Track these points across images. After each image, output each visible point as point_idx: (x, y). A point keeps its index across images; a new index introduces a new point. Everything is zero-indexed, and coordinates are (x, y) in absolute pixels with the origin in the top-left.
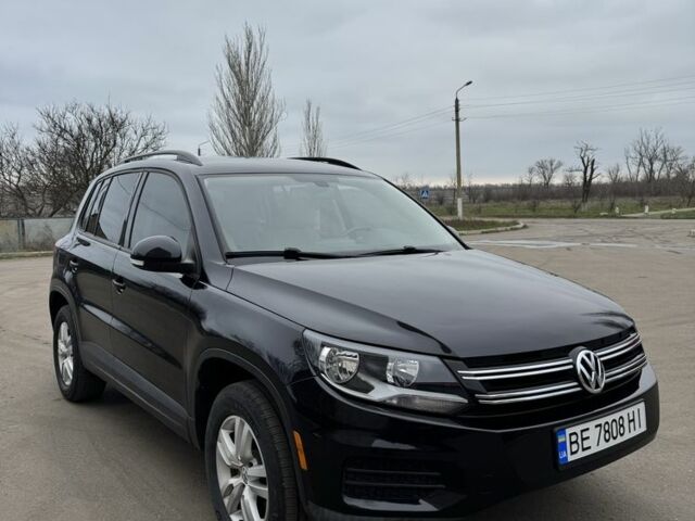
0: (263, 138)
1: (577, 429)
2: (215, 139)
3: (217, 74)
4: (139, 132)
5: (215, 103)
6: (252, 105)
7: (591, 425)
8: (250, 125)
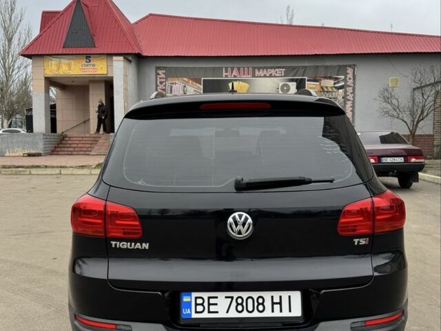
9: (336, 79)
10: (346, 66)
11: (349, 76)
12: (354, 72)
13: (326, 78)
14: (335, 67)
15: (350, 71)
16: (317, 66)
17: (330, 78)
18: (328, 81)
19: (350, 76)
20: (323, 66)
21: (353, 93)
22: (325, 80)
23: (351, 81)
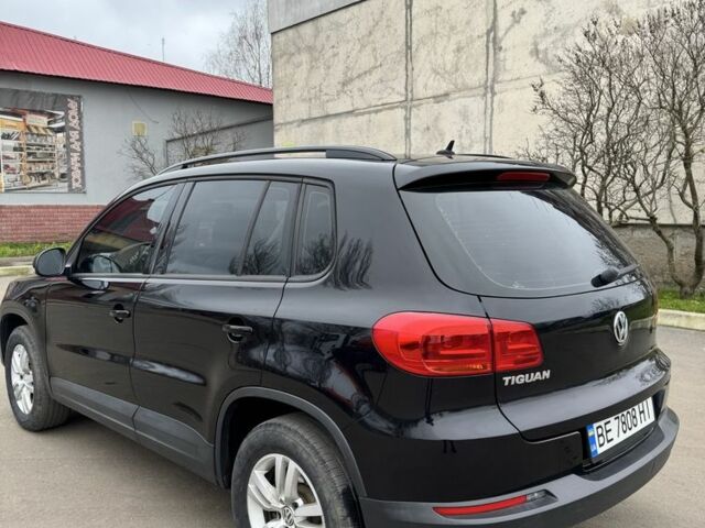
9: (51, 115)
10: (65, 97)
11: (71, 113)
12: (79, 109)
13: (33, 111)
14: (48, 96)
15: (72, 104)
16: (17, 91)
17: (41, 113)
18: (39, 117)
19: (73, 112)
20: (27, 92)
21: (81, 139)
22: (33, 116)
23: (76, 121)
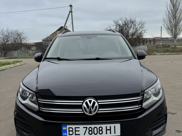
0: (180, 21)
1: (74, 127)
2: (164, 23)
3: (166, 4)
4: (138, 24)
5: (165, 13)
6: (177, 12)
7: (81, 127)
8: (176, 18)
